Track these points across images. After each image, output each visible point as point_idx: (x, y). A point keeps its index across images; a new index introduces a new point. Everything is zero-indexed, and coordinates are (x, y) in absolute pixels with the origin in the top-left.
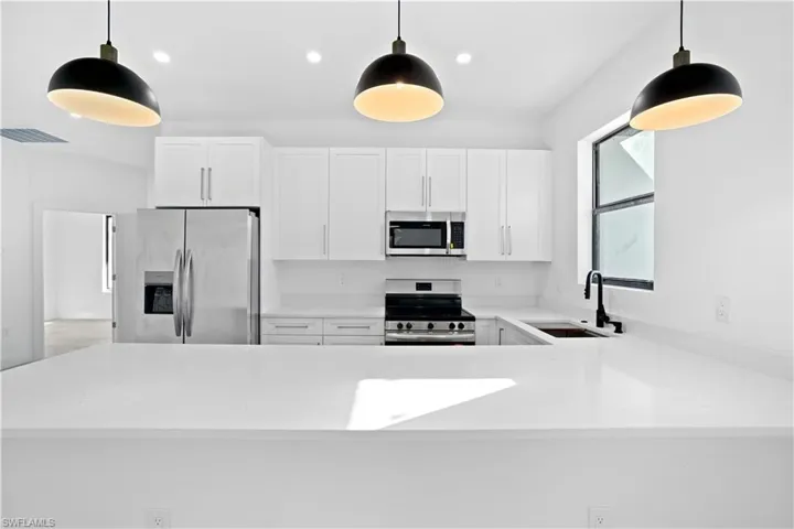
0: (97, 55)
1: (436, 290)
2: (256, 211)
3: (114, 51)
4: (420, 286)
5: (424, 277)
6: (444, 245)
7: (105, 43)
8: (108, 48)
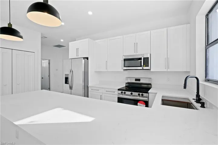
0: (7, 26)
1: (141, 82)
2: (87, 58)
3: (11, 25)
4: (136, 80)
5: (138, 77)
6: (141, 66)
7: (9, 23)
8: (10, 24)
